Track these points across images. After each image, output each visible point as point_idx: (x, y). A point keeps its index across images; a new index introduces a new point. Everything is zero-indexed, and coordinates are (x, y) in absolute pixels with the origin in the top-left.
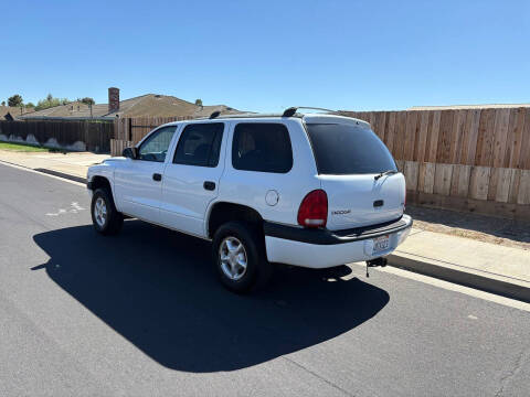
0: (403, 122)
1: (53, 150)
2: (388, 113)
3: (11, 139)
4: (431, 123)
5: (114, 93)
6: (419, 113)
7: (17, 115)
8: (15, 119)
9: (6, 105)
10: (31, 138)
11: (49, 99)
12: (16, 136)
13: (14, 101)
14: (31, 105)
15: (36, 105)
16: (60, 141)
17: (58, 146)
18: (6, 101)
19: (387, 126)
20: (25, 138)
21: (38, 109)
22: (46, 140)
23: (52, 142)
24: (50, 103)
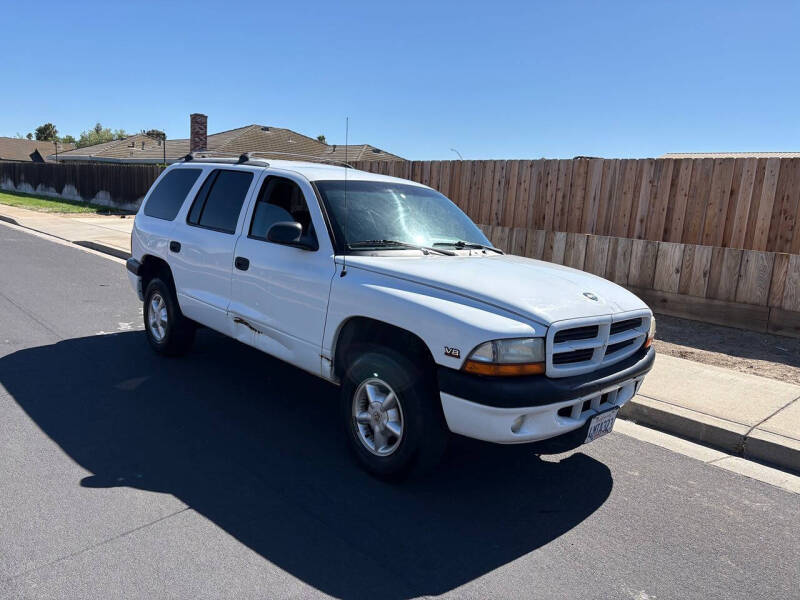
0: (707, 177)
1: (104, 211)
2: (677, 162)
3: (39, 191)
4: (760, 181)
5: (198, 122)
6: (738, 163)
7: (49, 153)
8: (46, 161)
9: (34, 138)
10: (69, 191)
11: (98, 130)
12: (48, 185)
13: (45, 133)
14: (70, 140)
15: (78, 139)
16: (114, 196)
17: (112, 204)
18: (33, 132)
19: (673, 185)
20: (60, 191)
21: (81, 145)
22: (93, 194)
23: (103, 198)
24: (99, 137)
